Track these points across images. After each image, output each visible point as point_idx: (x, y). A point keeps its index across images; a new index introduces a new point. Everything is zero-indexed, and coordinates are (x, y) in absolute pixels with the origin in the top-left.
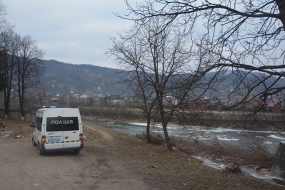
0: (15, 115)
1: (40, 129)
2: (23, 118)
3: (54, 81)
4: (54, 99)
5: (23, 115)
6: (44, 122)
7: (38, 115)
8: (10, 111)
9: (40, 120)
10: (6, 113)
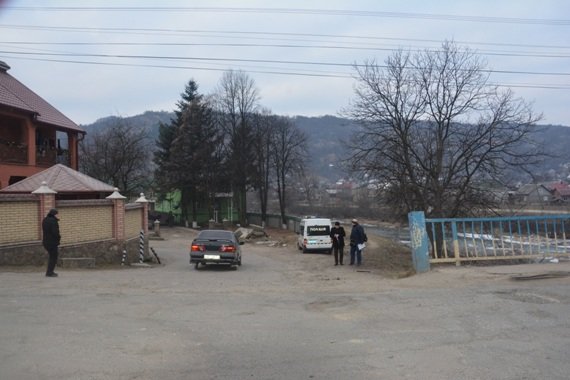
0: (275, 222)
1: (303, 234)
2: (284, 226)
3: (332, 156)
4: (332, 191)
5: (285, 222)
6: (306, 229)
7: (301, 224)
8: (268, 216)
9: (303, 228)
10: (264, 219)
